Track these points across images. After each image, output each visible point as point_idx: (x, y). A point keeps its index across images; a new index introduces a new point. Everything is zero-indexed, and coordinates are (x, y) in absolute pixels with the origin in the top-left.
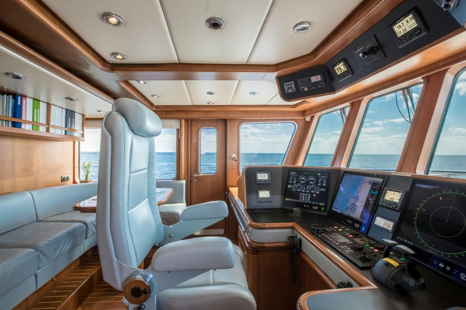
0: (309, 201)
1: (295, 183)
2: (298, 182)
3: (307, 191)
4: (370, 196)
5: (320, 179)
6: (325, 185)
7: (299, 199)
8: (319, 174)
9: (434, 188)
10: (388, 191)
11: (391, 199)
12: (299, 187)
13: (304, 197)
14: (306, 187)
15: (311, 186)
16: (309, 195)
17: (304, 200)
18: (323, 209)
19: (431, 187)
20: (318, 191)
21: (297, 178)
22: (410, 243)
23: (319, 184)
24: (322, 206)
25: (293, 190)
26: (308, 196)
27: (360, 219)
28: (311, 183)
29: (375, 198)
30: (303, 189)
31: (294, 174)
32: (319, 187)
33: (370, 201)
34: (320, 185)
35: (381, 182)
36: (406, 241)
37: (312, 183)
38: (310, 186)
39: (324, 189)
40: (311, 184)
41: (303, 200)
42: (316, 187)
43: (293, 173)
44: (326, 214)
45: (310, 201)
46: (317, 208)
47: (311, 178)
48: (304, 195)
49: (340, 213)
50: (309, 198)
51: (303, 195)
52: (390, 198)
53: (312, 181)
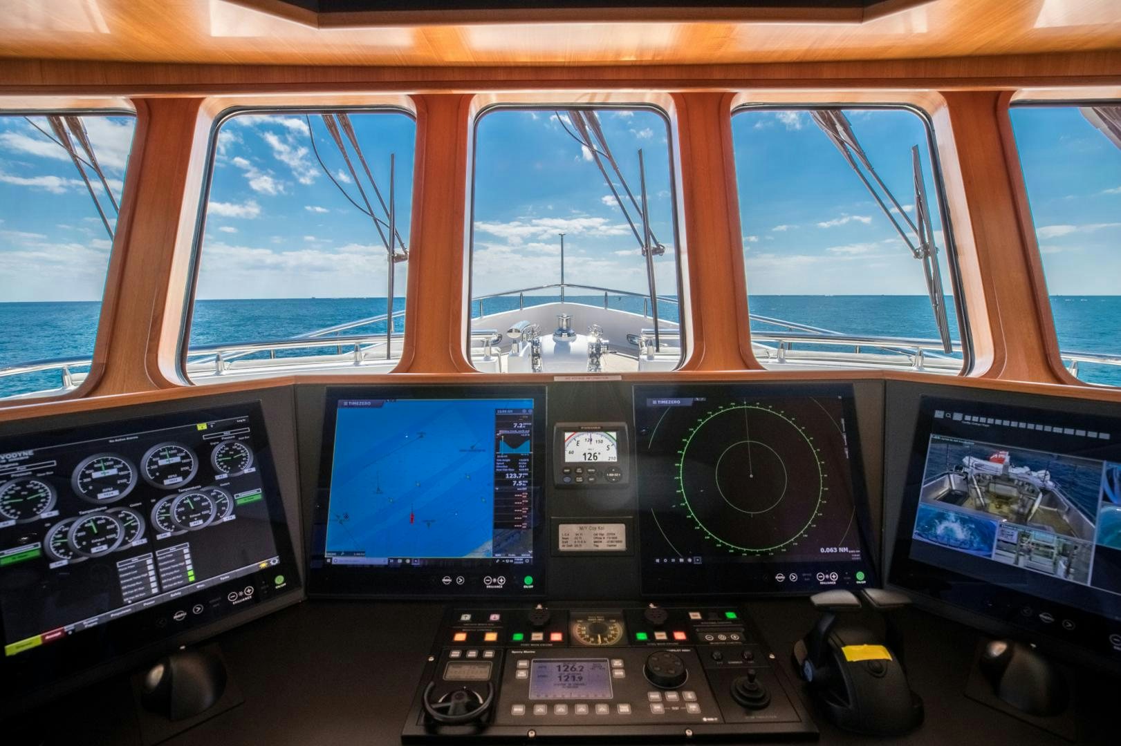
0: (192, 579)
1: (53, 521)
2: (70, 505)
3: (159, 537)
4: (506, 464)
5: (216, 450)
6: (253, 470)
7: (121, 598)
8: (202, 427)
9: (695, 402)
10: (567, 435)
11: (588, 456)
12: (88, 537)
13: (158, 574)
14: (145, 512)
15: (177, 502)
16: (186, 550)
17: (161, 591)
18: (280, 580)
19: (689, 402)
20: (230, 509)
21: (60, 481)
22: (693, 560)
23: (217, 477)
24: (271, 572)
25: (53, 566)
26: (179, 556)
27: (498, 556)
28: (171, 481)
29: (528, 466)
30: (129, 533)
31: (21, 463)
32: (225, 488)
33: (510, 481)
34: (225, 476)
35: (531, 412)
36: (681, 560)
37: (180, 479)
38: (171, 501)
39: (254, 492)
40: (174, 491)
41: (155, 591)
42: (208, 493)
43: (13, 456)
44: (299, 595)
45: (198, 580)
46: (249, 591)
47: (164, 457)
48: (149, 561)
49: (387, 563)
50: (188, 562)
51: (142, 567)
52: (585, 454)
53: (173, 469)
